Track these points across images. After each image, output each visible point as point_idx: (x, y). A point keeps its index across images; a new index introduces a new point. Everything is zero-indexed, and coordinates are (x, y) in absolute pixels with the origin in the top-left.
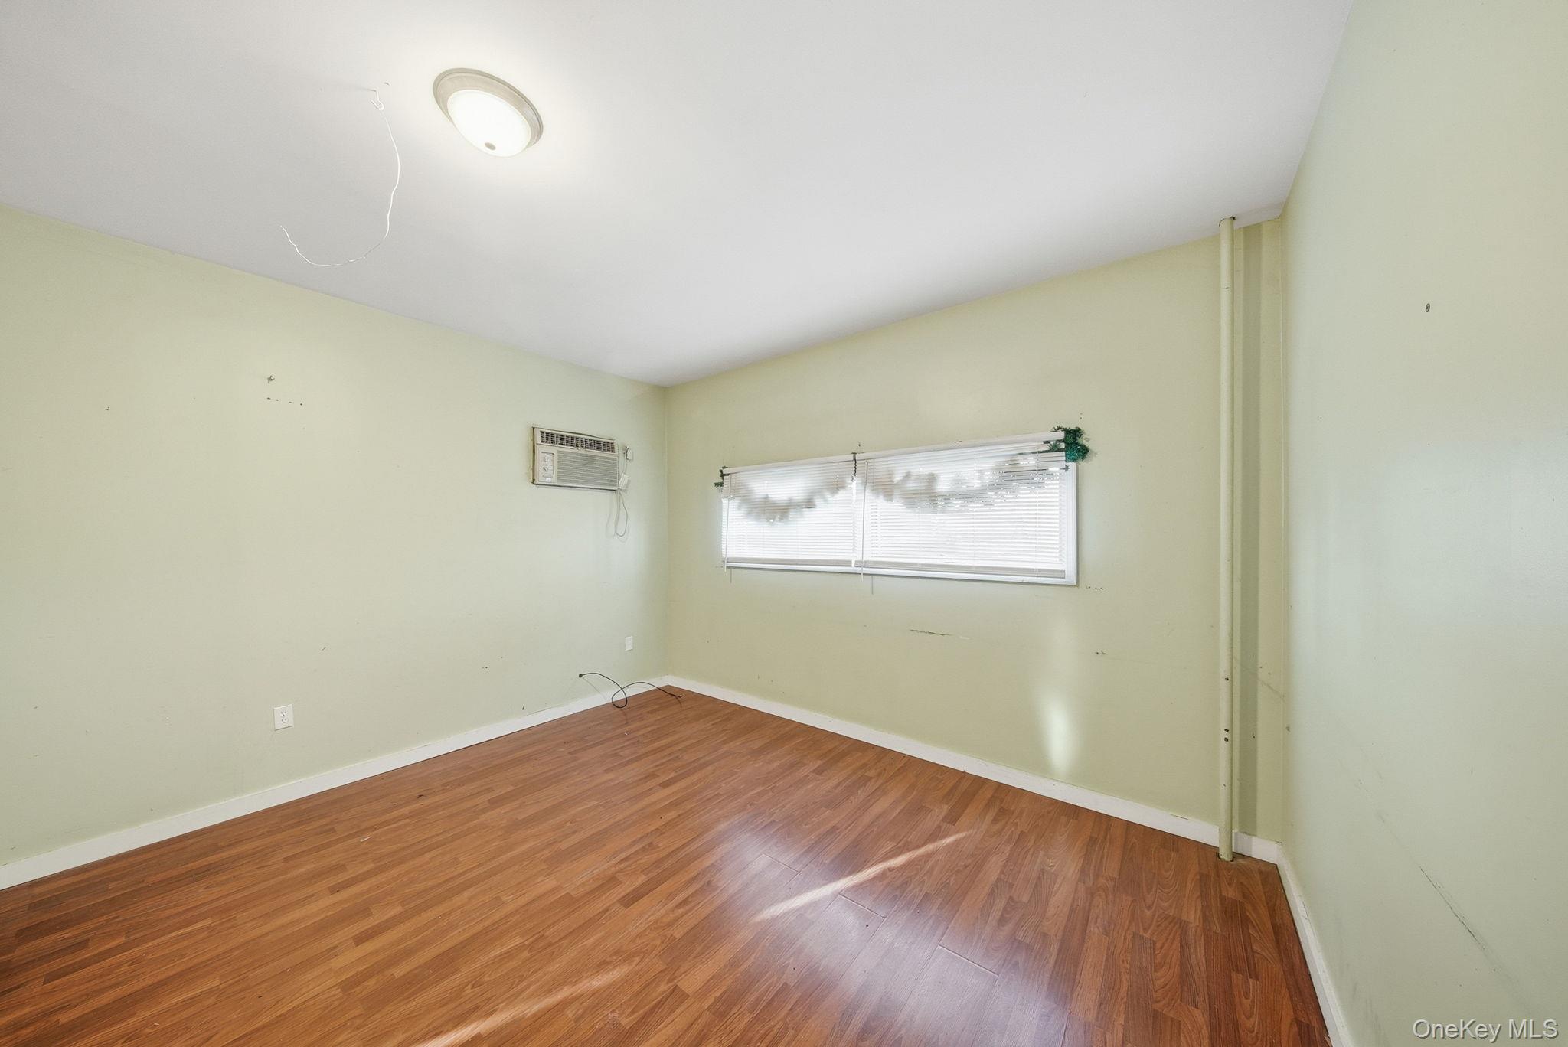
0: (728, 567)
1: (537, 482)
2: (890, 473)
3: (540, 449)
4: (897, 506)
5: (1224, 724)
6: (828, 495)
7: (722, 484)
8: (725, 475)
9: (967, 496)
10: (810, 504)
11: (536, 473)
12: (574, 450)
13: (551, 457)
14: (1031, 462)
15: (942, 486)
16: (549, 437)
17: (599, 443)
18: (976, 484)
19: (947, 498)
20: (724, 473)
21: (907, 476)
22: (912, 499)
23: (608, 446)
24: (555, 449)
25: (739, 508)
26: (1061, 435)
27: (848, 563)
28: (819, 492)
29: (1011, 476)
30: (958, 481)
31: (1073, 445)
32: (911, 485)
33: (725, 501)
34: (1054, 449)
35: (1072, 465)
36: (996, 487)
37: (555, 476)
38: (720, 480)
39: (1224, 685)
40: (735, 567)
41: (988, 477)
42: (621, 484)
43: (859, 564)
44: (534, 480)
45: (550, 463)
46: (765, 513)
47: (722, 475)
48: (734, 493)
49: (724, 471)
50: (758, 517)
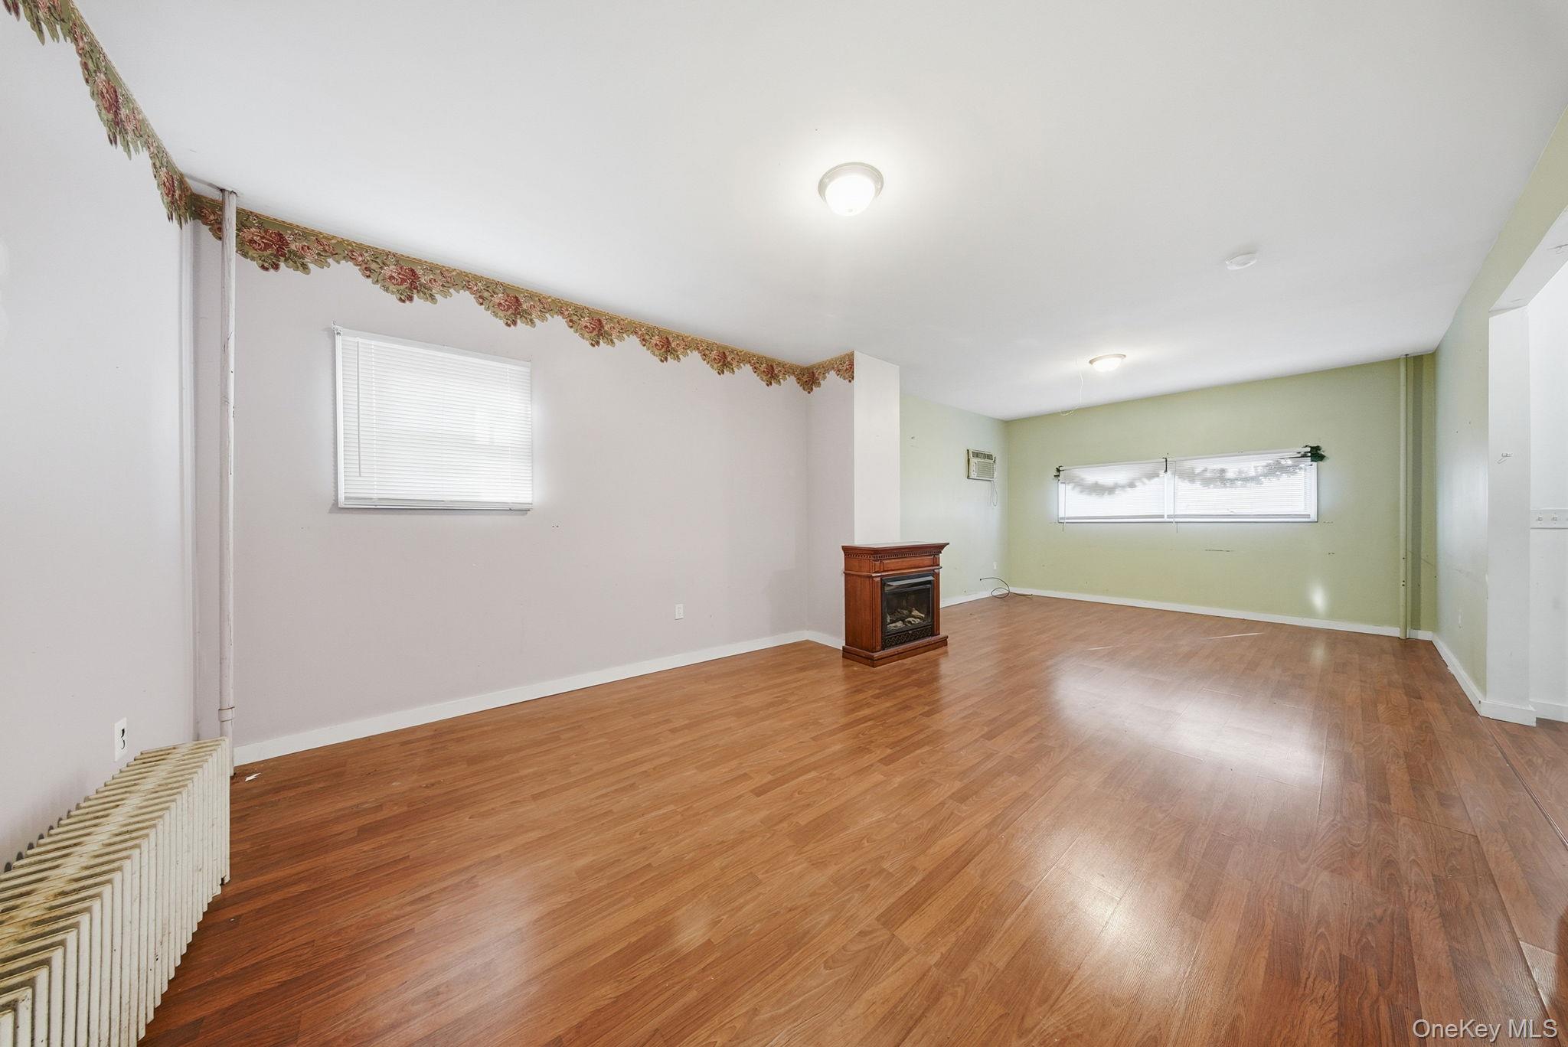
0: (1061, 522)
1: (967, 476)
2: (1193, 469)
3: (970, 460)
4: (1198, 485)
5: (1402, 578)
6: (1145, 480)
7: (1059, 476)
8: (1061, 471)
9: (1246, 480)
10: (1132, 485)
11: (970, 472)
12: (980, 460)
13: (975, 465)
14: (1289, 462)
15: (1230, 475)
17: (987, 455)
18: (1252, 474)
19: (1232, 481)
21: (1205, 470)
22: (1207, 482)
23: (989, 457)
24: (975, 460)
25: (1074, 488)
26: (1309, 449)
27: (1162, 517)
28: (1140, 479)
29: (1276, 469)
30: (1240, 472)
31: (1316, 454)
32: (1208, 475)
33: (1062, 487)
34: (1304, 456)
35: (1315, 464)
36: (1265, 475)
37: (976, 474)
38: (1057, 474)
39: (1402, 562)
40: (1067, 522)
41: (1260, 470)
42: (993, 477)
43: (1169, 516)
45: (975, 467)
46: (1095, 491)
47: (1058, 470)
48: (1070, 480)
49: (1061, 469)
50: (1090, 493)
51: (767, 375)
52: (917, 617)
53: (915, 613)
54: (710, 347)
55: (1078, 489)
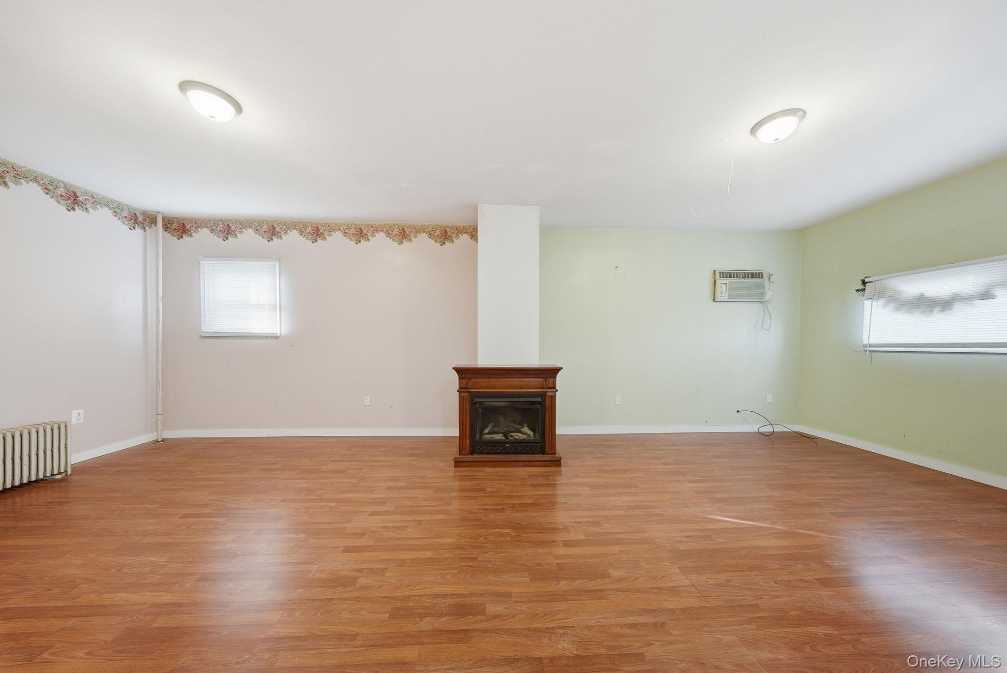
0: (869, 351)
1: (716, 300)
3: (718, 282)
7: (864, 290)
8: (867, 283)
11: (716, 295)
12: (737, 280)
13: (724, 286)
16: (723, 275)
17: (752, 274)
20: (866, 281)
23: (758, 275)
24: (727, 281)
25: (886, 305)
33: (868, 303)
37: (727, 296)
38: (862, 287)
40: (874, 351)
42: (767, 298)
44: (714, 299)
45: (725, 289)
46: (918, 307)
47: (864, 283)
48: (878, 295)
49: (866, 280)
50: (909, 311)
51: (441, 238)
52: (526, 433)
53: (526, 429)
54: (392, 228)
55: (891, 306)
